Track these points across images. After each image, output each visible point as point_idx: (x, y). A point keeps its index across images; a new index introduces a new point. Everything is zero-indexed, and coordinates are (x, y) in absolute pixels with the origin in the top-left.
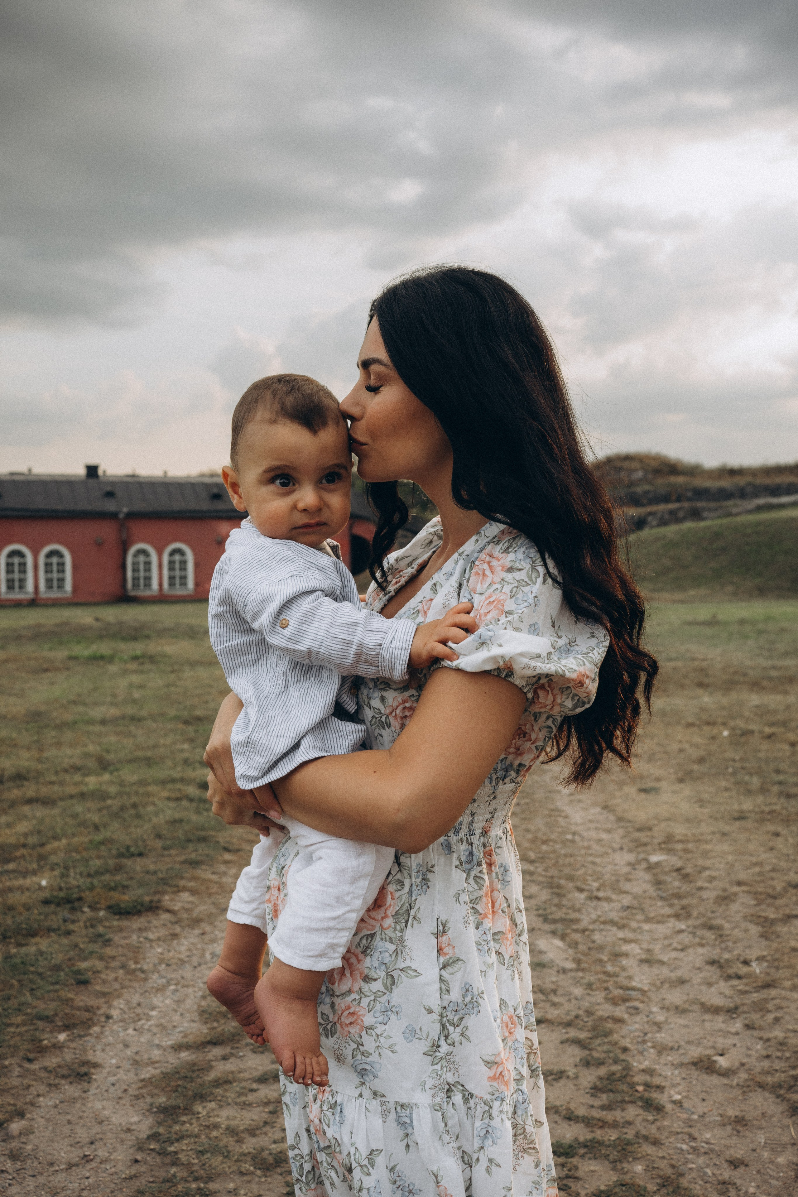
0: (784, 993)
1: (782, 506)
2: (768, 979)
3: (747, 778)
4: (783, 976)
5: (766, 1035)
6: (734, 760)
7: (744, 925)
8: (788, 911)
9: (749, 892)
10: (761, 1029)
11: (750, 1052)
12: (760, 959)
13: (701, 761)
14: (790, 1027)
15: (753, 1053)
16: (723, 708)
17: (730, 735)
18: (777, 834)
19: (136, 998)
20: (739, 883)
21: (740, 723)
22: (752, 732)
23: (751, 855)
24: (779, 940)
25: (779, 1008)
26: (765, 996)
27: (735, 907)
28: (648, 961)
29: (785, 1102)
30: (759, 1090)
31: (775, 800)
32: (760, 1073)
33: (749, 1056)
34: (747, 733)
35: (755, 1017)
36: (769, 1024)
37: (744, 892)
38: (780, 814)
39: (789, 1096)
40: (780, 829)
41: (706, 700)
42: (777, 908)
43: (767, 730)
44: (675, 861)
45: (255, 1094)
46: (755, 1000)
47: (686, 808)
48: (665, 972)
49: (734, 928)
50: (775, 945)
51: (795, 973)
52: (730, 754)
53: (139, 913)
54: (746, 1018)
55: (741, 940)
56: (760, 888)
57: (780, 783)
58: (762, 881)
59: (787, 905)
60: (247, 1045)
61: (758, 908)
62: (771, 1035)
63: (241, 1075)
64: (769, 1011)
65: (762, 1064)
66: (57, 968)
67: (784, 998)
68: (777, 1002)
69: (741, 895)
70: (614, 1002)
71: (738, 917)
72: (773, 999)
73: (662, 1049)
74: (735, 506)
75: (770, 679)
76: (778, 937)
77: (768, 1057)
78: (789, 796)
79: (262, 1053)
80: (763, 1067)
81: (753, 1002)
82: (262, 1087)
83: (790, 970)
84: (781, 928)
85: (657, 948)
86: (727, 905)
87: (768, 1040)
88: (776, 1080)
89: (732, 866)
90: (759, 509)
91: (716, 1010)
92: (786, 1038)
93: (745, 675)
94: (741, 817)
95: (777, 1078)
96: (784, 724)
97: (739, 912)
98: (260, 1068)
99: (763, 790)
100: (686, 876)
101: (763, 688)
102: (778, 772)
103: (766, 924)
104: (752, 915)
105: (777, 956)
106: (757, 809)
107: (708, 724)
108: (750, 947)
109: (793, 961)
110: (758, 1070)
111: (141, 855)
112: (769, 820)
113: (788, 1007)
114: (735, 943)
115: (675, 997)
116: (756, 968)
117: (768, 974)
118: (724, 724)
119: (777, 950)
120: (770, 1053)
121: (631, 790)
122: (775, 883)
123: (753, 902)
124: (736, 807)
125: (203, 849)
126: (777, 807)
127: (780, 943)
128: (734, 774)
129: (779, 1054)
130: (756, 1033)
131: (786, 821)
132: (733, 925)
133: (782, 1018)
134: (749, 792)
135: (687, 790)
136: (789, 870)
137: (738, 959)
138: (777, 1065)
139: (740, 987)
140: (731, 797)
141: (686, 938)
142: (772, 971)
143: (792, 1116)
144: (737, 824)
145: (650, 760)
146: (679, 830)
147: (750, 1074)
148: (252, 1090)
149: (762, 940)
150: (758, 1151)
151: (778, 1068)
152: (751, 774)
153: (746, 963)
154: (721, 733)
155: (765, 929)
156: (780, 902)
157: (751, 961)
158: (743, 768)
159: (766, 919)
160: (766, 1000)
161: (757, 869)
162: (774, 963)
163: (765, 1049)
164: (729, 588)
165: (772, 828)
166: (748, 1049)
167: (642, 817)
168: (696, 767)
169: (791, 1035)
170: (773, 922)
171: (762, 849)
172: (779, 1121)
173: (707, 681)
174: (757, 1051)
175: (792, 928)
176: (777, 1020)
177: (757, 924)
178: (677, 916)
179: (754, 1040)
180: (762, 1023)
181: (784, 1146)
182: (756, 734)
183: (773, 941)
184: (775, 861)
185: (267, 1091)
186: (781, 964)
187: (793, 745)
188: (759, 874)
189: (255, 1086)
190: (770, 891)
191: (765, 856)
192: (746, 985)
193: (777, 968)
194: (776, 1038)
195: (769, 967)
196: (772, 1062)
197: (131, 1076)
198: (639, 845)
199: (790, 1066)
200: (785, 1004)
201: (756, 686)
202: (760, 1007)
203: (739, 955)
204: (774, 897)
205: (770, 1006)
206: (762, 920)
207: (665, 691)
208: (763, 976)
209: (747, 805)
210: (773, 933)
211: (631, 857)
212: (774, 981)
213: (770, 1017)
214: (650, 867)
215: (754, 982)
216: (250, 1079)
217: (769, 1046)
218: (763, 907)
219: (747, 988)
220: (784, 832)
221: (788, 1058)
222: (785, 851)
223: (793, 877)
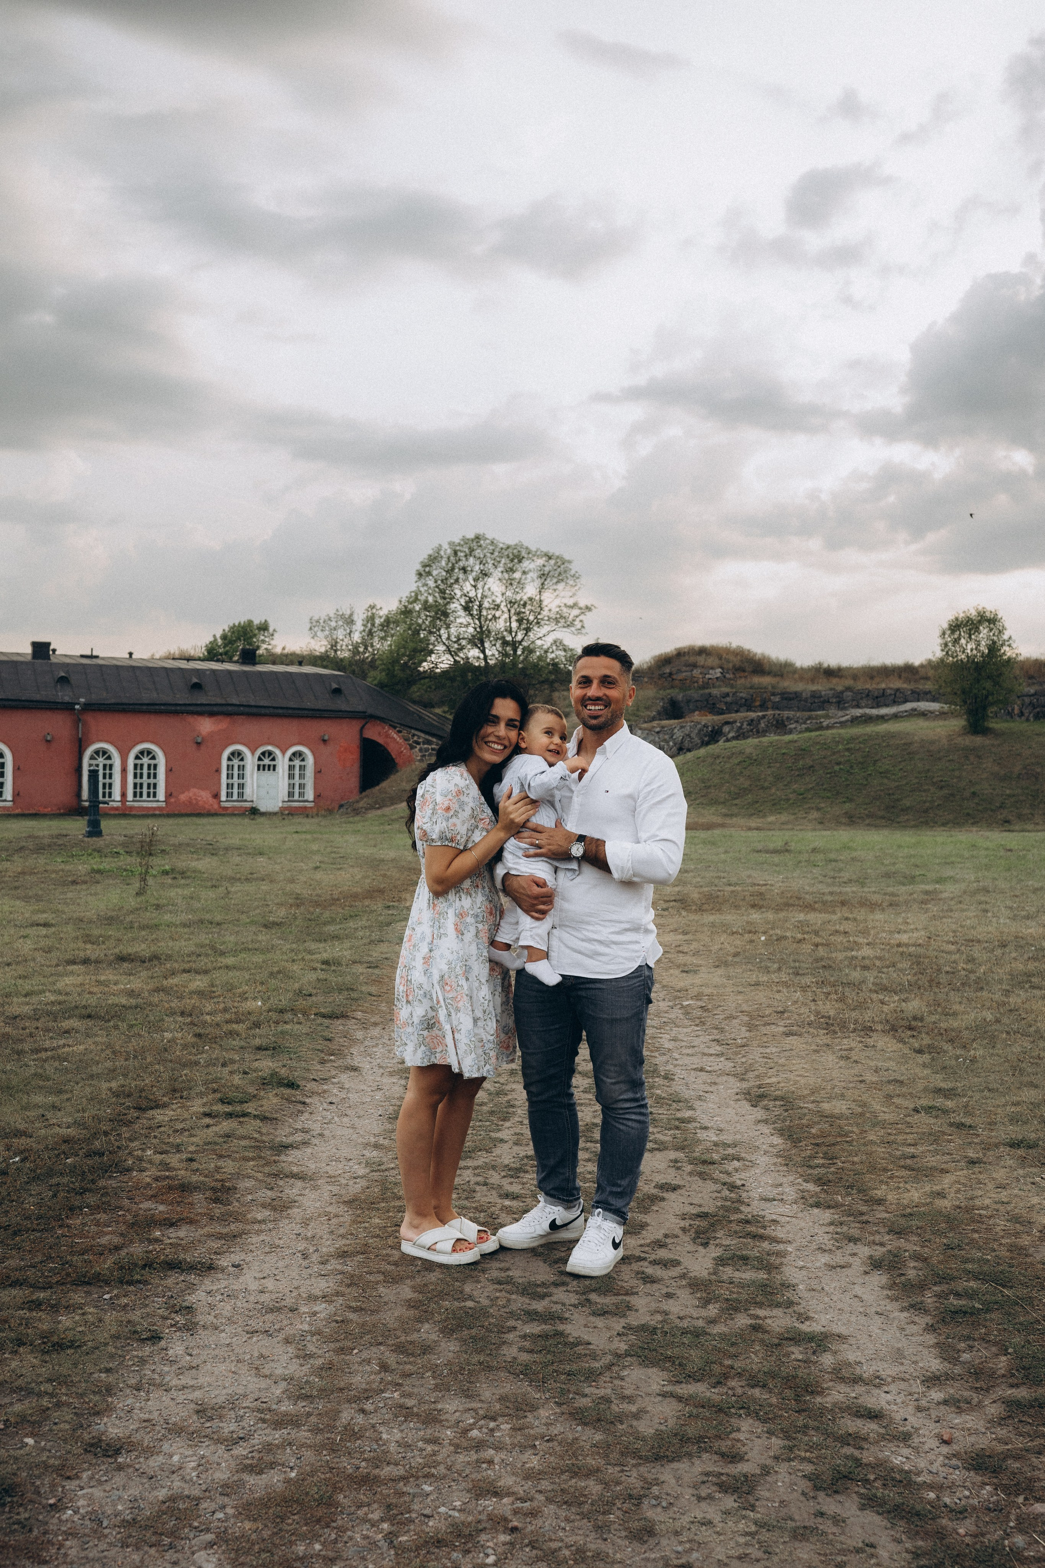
1: (882, 718)
3: (769, 964)
6: (763, 954)
13: (736, 955)
16: (768, 923)
17: (766, 940)
18: (779, 991)
19: (362, 1049)
21: (779, 932)
22: (785, 938)
27: (735, 1021)
28: (674, 1040)
31: (786, 976)
34: (780, 939)
41: (755, 916)
43: (799, 936)
44: (700, 1003)
47: (717, 980)
48: (684, 1044)
49: (732, 1028)
52: (763, 951)
53: (337, 1017)
66: (307, 1034)
69: (742, 1016)
70: (652, 1051)
71: (736, 1024)
73: (675, 1066)
74: (827, 717)
75: (824, 903)
76: (758, 1031)
78: (798, 974)
83: (759, 1040)
84: (760, 1028)
85: (680, 1037)
86: (731, 1020)
89: (741, 1005)
90: (855, 720)
91: (711, 1055)
93: (799, 898)
94: (757, 984)
96: (816, 933)
97: (737, 1022)
99: (779, 971)
100: (707, 1010)
101: (814, 910)
102: (796, 961)
103: (752, 1026)
104: (745, 1023)
105: (754, 1036)
106: (770, 980)
107: (750, 932)
108: (738, 1034)
109: (763, 1038)
111: (310, 995)
112: (776, 985)
114: (730, 1033)
115: (689, 1051)
118: (764, 933)
121: (677, 972)
124: (755, 979)
125: (354, 995)
128: (760, 962)
131: (788, 987)
134: (767, 970)
135: (720, 971)
137: (730, 1039)
140: (753, 974)
141: (700, 1033)
142: (749, 1041)
144: (752, 987)
145: (694, 955)
146: (707, 991)
149: (748, 1032)
152: (774, 962)
153: (734, 1039)
154: (759, 938)
155: (750, 1028)
157: (737, 1039)
158: (768, 959)
161: (756, 1006)
164: (815, 815)
165: (775, 989)
167: (681, 984)
168: (730, 958)
171: (765, 998)
173: (761, 903)
177: (747, 1026)
178: (697, 1025)
182: (790, 939)
184: (771, 1002)
186: (755, 1039)
187: (816, 945)
188: (757, 1008)
190: (761, 1014)
191: (765, 1001)
192: (731, 1047)
193: (752, 1041)
197: (381, 1071)
198: (676, 998)
200: (751, 1051)
201: (809, 907)
202: (736, 1053)
204: (763, 1017)
205: (742, 1052)
207: (718, 910)
208: (742, 1044)
211: (671, 1004)
214: (683, 1007)
222: (781, 998)
223: (780, 1009)
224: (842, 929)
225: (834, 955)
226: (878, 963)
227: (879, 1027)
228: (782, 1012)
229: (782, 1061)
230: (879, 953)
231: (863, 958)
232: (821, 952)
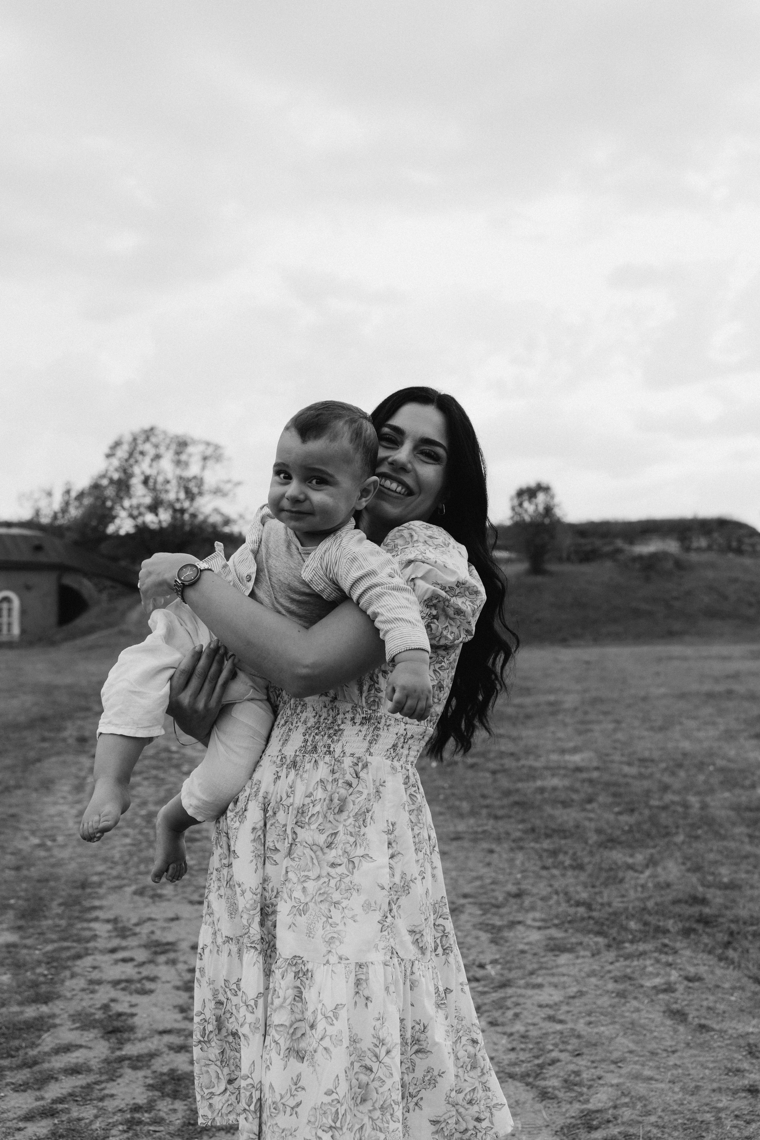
0: (520, 991)
2: (503, 979)
3: (457, 803)
4: (516, 976)
5: (509, 1030)
6: (443, 788)
7: (475, 933)
8: (511, 918)
9: (475, 904)
10: (503, 1024)
11: (496, 1047)
12: (494, 962)
14: (530, 1021)
15: (499, 1047)
17: (437, 767)
18: (491, 851)
20: (465, 896)
23: (471, 870)
24: (508, 944)
25: (517, 1004)
26: (503, 995)
29: (534, 1090)
30: (510, 1080)
31: (485, 822)
32: (508, 1065)
33: (496, 1050)
35: (497, 1014)
36: (510, 1020)
37: (470, 903)
38: (491, 834)
39: (538, 1083)
40: (493, 846)
42: (501, 916)
45: (22, 1132)
46: (495, 999)
49: (466, 936)
50: (505, 949)
51: (526, 972)
52: (440, 783)
54: (489, 1016)
55: (474, 946)
56: (483, 899)
57: (487, 807)
58: (485, 893)
59: (509, 913)
60: (7, 1084)
61: (484, 917)
62: (514, 1030)
63: (5, 1115)
64: (508, 1008)
65: (509, 1056)
67: (520, 996)
68: (514, 999)
69: (468, 906)
71: (469, 926)
72: (510, 997)
76: (506, 941)
77: (513, 1049)
78: (496, 818)
79: (24, 1091)
80: (511, 1059)
81: (493, 1001)
82: (29, 1125)
83: (522, 970)
84: (506, 934)
86: (457, 916)
87: (511, 1034)
88: (523, 1070)
89: (456, 881)
92: (527, 1031)
94: (457, 838)
95: (524, 1068)
97: (467, 921)
98: (24, 1106)
99: (473, 813)
102: (484, 796)
103: (494, 931)
104: (481, 924)
105: (509, 958)
106: (470, 830)
108: (482, 952)
109: (523, 962)
110: (506, 1062)
112: (482, 839)
113: (524, 1004)
114: (469, 949)
116: (492, 971)
117: (502, 975)
119: (507, 953)
120: (514, 1046)
122: (497, 894)
123: (479, 912)
124: (452, 829)
126: (488, 828)
127: (509, 947)
128: (446, 799)
129: (523, 1046)
130: (499, 1029)
131: (498, 840)
132: (465, 933)
133: (521, 1013)
134: (461, 816)
136: (507, 881)
137: (474, 964)
138: (523, 1056)
139: (480, 989)
140: (446, 821)
142: (506, 972)
143: (542, 1101)
144: (455, 844)
147: (499, 1067)
148: (19, 1129)
149: (492, 945)
150: (517, 1135)
151: (523, 1059)
152: (461, 799)
153: (482, 966)
154: (430, 765)
155: (495, 935)
156: (503, 911)
157: (485, 964)
158: (453, 794)
159: (493, 926)
160: (504, 999)
161: (478, 883)
162: (507, 964)
163: (510, 1043)
165: (485, 845)
166: (495, 1044)
169: (531, 1028)
170: (500, 929)
171: (481, 865)
172: (532, 1107)
174: (503, 1045)
175: (518, 933)
176: (516, 1015)
177: (486, 931)
179: (499, 1036)
180: (504, 1020)
181: (540, 1129)
182: (460, 765)
183: (502, 945)
184: (493, 874)
185: (35, 1129)
186: (513, 965)
187: (494, 772)
188: (482, 887)
189: (21, 1125)
190: (493, 901)
191: (483, 871)
192: (485, 986)
193: (510, 970)
194: (518, 1032)
195: (502, 969)
196: (518, 1054)
199: (534, 1057)
200: (521, 1000)
202: (500, 1005)
203: (474, 960)
204: (498, 907)
205: (509, 1003)
206: (489, 927)
208: (498, 977)
209: (461, 827)
210: (502, 938)
212: (509, 981)
213: (510, 1014)
215: (492, 983)
216: (14, 1119)
217: (514, 1040)
218: (489, 916)
219: (486, 989)
220: (497, 849)
221: (532, 1049)
222: (501, 866)
223: (511, 888)
224: (503, 748)
225: (520, 785)
226: (575, 797)
227: (670, 924)
228: (519, 895)
229: (581, 1026)
230: (567, 782)
231: (554, 789)
232: (505, 782)
